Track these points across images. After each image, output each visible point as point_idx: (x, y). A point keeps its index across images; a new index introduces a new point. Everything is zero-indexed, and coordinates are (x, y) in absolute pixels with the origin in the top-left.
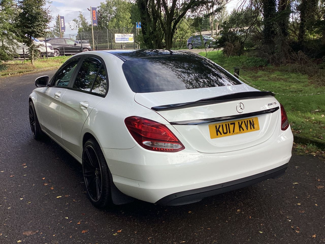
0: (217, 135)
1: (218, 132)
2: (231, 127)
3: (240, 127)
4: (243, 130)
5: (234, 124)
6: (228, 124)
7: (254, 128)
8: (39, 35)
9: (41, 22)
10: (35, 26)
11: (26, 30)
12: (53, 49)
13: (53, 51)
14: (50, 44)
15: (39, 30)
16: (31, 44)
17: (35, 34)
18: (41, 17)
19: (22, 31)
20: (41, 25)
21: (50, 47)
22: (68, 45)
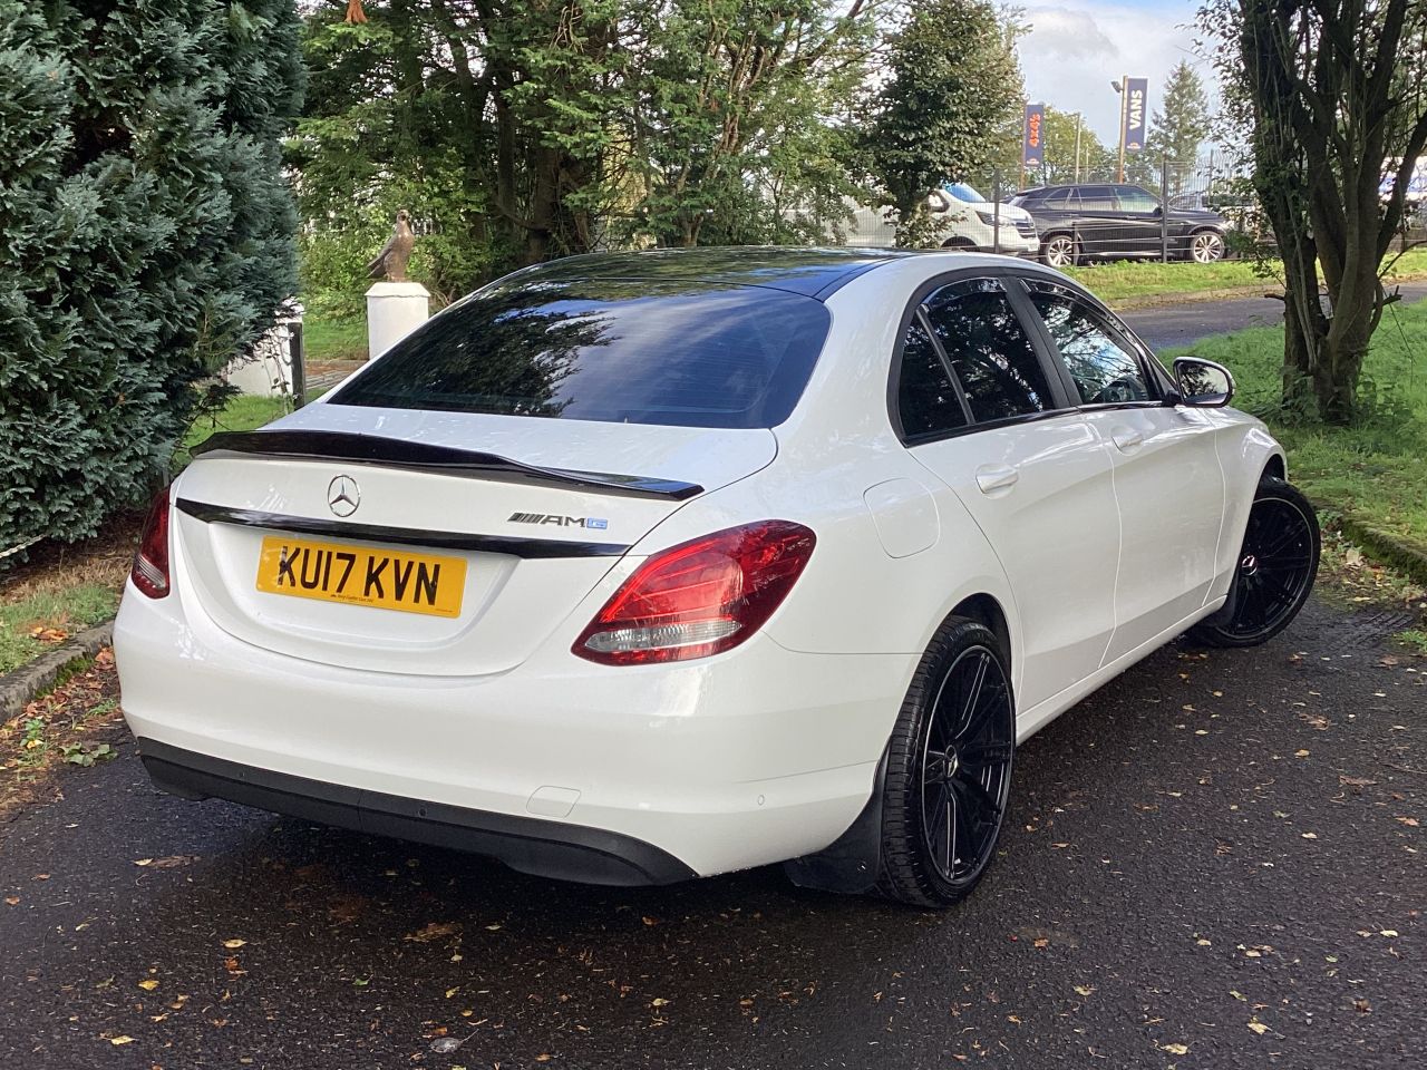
1: (287, 573)
2: (339, 567)
3: (373, 578)
4: (381, 594)
5: (351, 558)
6: (330, 555)
7: (431, 600)
8: (949, 174)
9: (965, 119)
10: (933, 137)
11: (892, 157)
12: (1034, 236)
13: (1033, 244)
14: (1023, 214)
15: (947, 154)
16: (914, 212)
17: (929, 171)
18: (962, 96)
19: (879, 161)
20: (958, 132)
21: (1022, 227)
22: (1123, 215)
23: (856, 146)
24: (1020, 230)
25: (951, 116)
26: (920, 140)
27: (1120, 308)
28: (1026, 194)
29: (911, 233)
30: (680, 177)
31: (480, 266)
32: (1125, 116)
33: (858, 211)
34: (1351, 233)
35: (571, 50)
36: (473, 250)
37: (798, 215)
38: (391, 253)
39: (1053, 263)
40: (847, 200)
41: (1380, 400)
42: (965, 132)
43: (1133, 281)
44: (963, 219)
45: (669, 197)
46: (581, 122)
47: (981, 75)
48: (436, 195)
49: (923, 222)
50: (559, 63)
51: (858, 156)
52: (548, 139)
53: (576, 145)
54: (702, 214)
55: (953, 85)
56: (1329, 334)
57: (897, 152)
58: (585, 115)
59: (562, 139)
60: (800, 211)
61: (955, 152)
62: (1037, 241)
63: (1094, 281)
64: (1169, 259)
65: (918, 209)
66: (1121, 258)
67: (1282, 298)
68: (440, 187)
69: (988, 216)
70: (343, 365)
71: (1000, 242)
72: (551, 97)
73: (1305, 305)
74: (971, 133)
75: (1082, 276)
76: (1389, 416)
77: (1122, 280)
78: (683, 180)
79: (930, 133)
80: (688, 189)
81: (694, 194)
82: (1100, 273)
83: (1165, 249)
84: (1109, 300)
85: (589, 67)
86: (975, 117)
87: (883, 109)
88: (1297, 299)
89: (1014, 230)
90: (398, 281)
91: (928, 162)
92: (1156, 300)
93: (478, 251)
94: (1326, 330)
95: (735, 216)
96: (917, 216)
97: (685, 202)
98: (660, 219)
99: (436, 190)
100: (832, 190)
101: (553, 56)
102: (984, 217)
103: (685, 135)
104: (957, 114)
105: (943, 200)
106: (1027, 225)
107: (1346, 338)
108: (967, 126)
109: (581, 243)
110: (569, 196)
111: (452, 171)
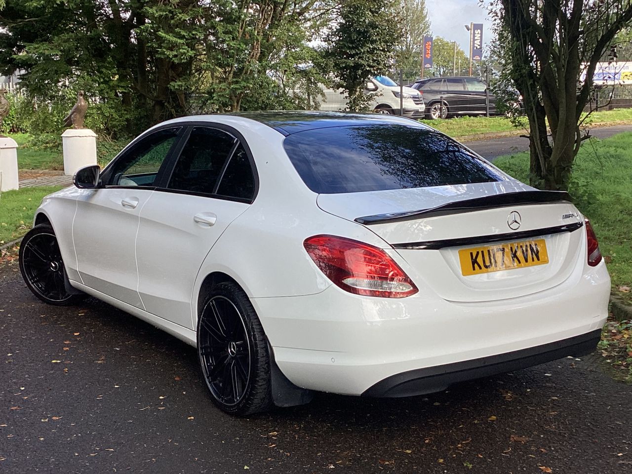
0: (474, 269)
1: (476, 264)
4: (519, 262)
7: (538, 259)
8: (373, 71)
9: (380, 43)
10: (364, 53)
11: (342, 63)
12: (422, 104)
13: (422, 108)
14: (416, 93)
15: (371, 61)
16: (356, 91)
17: (362, 70)
18: (379, 31)
19: (336, 65)
20: (377, 50)
21: (416, 99)
22: (469, 93)
23: (324, 57)
24: (414, 101)
25: (373, 42)
26: (357, 54)
27: (463, 140)
28: (421, 82)
29: (354, 102)
30: (230, 73)
31: (127, 120)
32: (472, 43)
33: (326, 91)
34: (562, 102)
35: (171, 6)
36: (123, 112)
37: (294, 93)
38: (75, 114)
39: (434, 117)
40: (320, 85)
41: (581, 191)
42: (380, 50)
43: (471, 126)
44: (381, 95)
45: (224, 84)
46: (177, 44)
47: (388, 21)
48: (102, 83)
49: (360, 96)
50: (165, 13)
51: (325, 62)
52: (161, 54)
53: (176, 56)
54: (241, 93)
55: (373, 26)
56: (552, 156)
57: (345, 60)
58: (179, 41)
59: (168, 53)
60: (295, 91)
61: (376, 60)
62: (424, 106)
63: (451, 126)
64: (491, 115)
65: (358, 90)
66: (465, 115)
67: (528, 137)
68: (104, 79)
69: (398, 93)
70: (50, 173)
71: (403, 107)
72: (160, 31)
73: (539, 141)
74: (383, 50)
75: (445, 124)
76: (586, 200)
77: (465, 126)
78: (231, 75)
79: (362, 51)
80: (235, 80)
81: (237, 82)
82: (454, 122)
83: (488, 110)
84: (458, 137)
85: (180, 16)
86: (386, 42)
87: (338, 38)
88: (534, 138)
89: (411, 100)
90: (79, 128)
91: (362, 65)
92: (482, 136)
93: (126, 112)
94: (550, 154)
95: (260, 94)
96: (357, 93)
97: (232, 86)
98: (220, 95)
99: (102, 80)
100: (312, 80)
101: (161, 10)
102: (395, 94)
103: (232, 51)
104: (376, 41)
105: (375, 85)
106: (418, 98)
107: (561, 159)
108: (382, 47)
109: (181, 107)
110: (172, 83)
111: (110, 70)
